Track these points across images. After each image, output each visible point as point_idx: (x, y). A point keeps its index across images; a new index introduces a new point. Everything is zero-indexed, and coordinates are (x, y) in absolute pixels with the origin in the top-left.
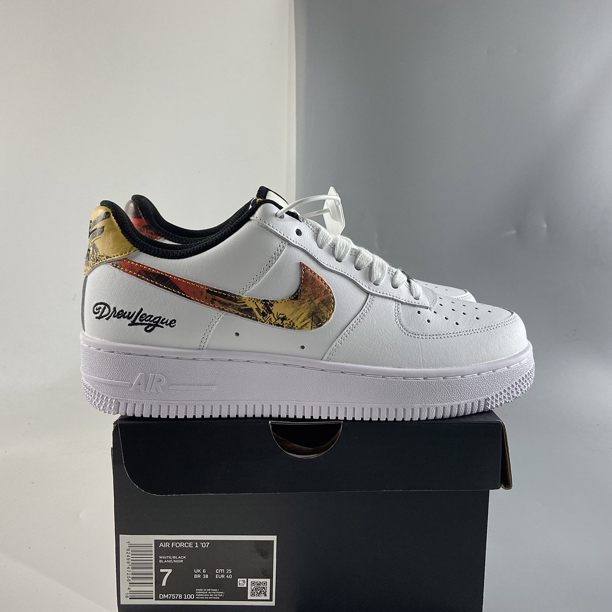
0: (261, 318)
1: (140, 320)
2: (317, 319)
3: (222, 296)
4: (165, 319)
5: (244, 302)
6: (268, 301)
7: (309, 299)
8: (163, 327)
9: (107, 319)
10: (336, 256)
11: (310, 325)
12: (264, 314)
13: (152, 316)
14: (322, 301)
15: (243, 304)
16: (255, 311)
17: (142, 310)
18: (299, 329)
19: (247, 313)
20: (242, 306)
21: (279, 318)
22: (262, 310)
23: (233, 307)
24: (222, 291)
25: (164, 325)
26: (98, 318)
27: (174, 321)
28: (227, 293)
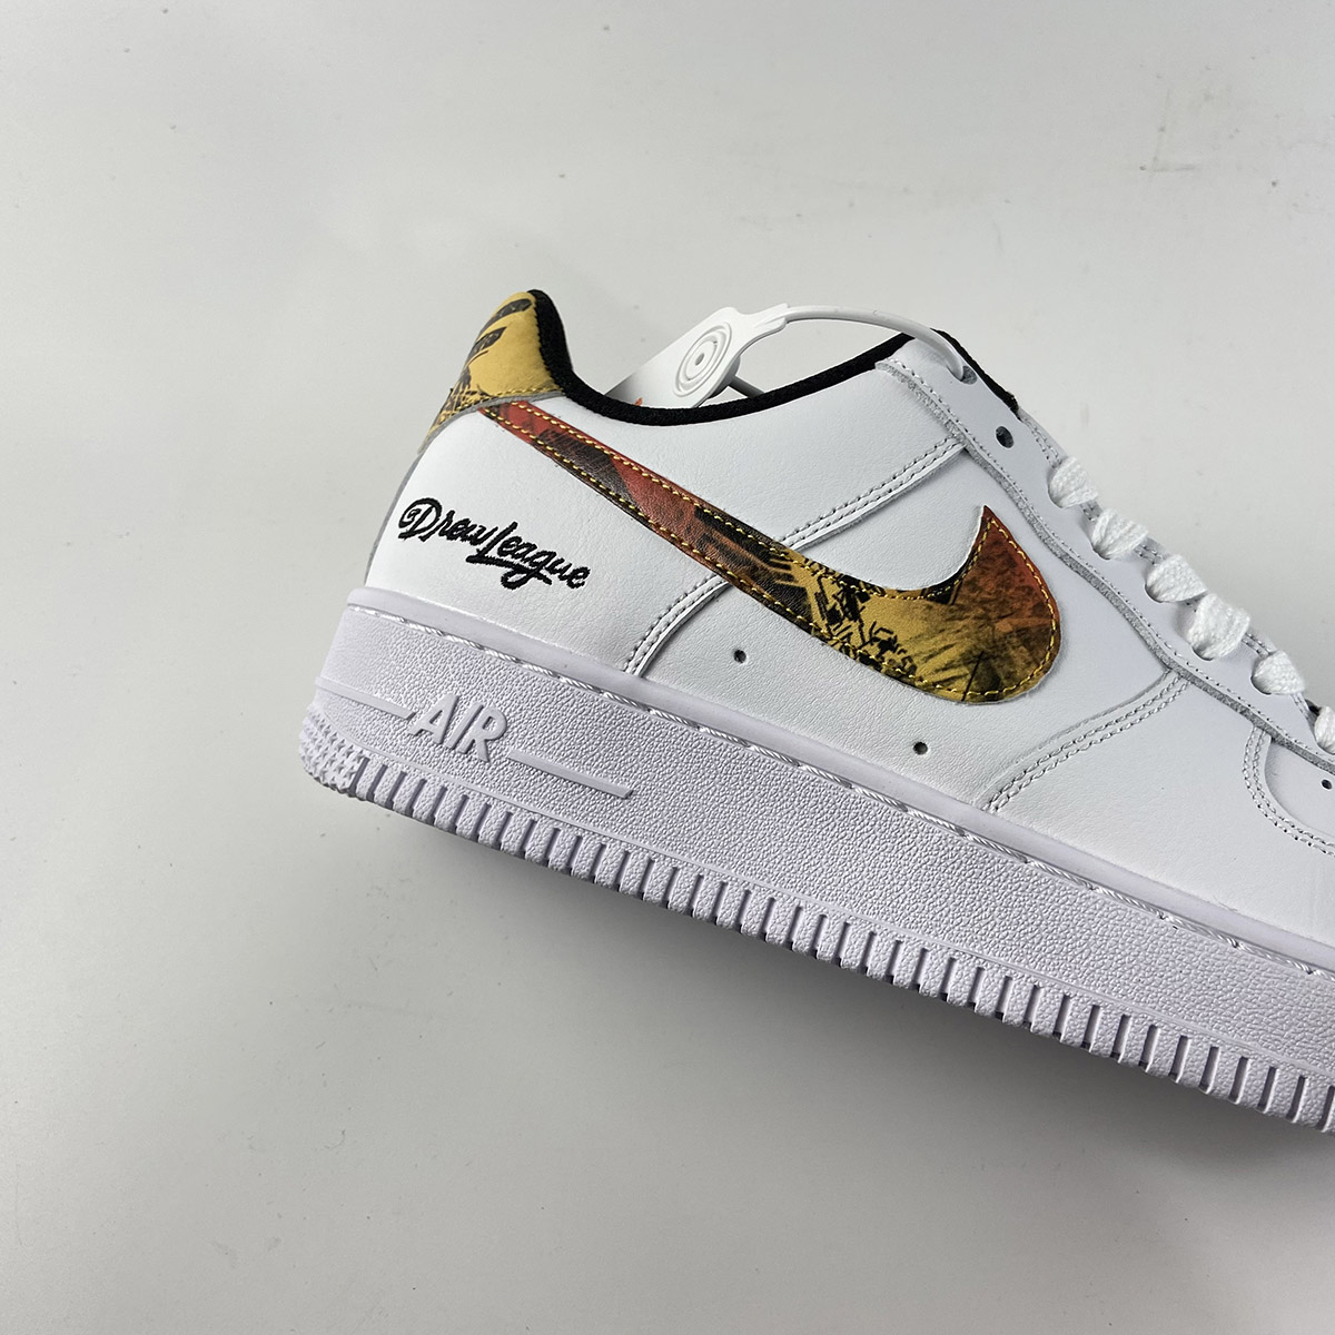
0: (823, 623)
1: (501, 552)
2: (991, 678)
4: (562, 561)
5: (788, 568)
6: (857, 582)
7: (980, 611)
8: (549, 582)
9: (423, 539)
10: (1095, 540)
11: (962, 684)
12: (833, 617)
13: (535, 547)
14: (1020, 632)
15: (782, 571)
16: (812, 600)
17: (514, 526)
19: (789, 602)
20: (779, 576)
21: (873, 640)
22: (832, 602)
23: (753, 573)
24: (736, 522)
25: (554, 578)
26: (403, 536)
27: (586, 571)
28: (749, 529)
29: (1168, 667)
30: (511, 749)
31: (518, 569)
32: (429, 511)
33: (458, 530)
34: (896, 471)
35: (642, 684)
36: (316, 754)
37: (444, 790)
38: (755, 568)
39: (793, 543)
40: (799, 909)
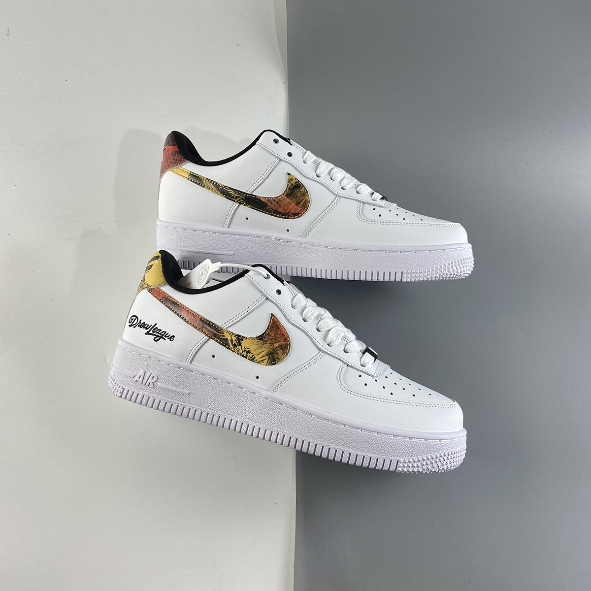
0: (233, 347)
2: (273, 359)
3: (209, 325)
4: (168, 334)
5: (223, 333)
6: (240, 336)
7: (271, 341)
8: (165, 339)
9: (134, 327)
10: (304, 317)
11: (266, 361)
12: (235, 346)
13: (161, 330)
14: (280, 346)
15: (222, 334)
16: (229, 341)
17: (156, 324)
18: (258, 363)
19: (224, 342)
20: (221, 336)
21: (245, 351)
22: (234, 342)
23: (215, 335)
24: (210, 322)
25: (166, 338)
26: (130, 326)
27: (174, 336)
28: (213, 324)
29: (320, 350)
30: (159, 384)
31: (158, 336)
32: (135, 319)
33: (143, 325)
34: (249, 306)
35: (191, 365)
36: (112, 387)
37: (144, 396)
38: (215, 334)
39: (224, 327)
40: (232, 420)
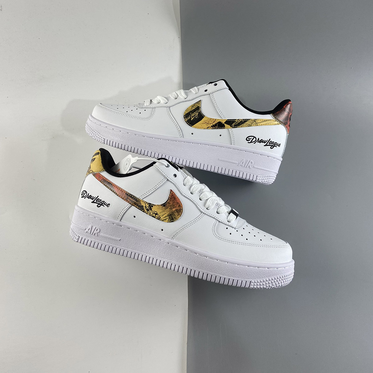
0: (146, 211)
1: (96, 201)
2: (172, 218)
3: (131, 197)
5: (140, 202)
6: (151, 204)
7: (170, 207)
8: (104, 206)
9: (85, 198)
10: (191, 191)
11: (168, 220)
12: (148, 210)
14: (176, 210)
15: (139, 203)
16: (144, 207)
17: (98, 196)
18: (162, 221)
19: (141, 208)
22: (147, 207)
23: (135, 203)
24: (132, 195)
25: (105, 205)
26: (82, 197)
27: (109, 204)
29: (202, 212)
30: (101, 234)
31: (99, 204)
32: (85, 193)
33: (90, 197)
34: (156, 185)
35: (120, 222)
36: (72, 235)
37: (92, 241)
39: (141, 198)
40: (146, 256)
